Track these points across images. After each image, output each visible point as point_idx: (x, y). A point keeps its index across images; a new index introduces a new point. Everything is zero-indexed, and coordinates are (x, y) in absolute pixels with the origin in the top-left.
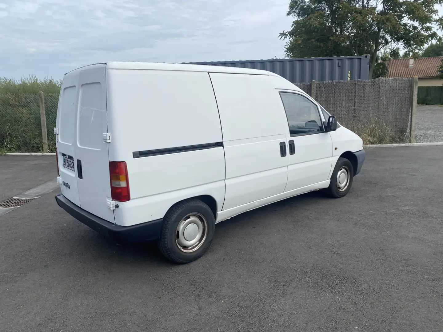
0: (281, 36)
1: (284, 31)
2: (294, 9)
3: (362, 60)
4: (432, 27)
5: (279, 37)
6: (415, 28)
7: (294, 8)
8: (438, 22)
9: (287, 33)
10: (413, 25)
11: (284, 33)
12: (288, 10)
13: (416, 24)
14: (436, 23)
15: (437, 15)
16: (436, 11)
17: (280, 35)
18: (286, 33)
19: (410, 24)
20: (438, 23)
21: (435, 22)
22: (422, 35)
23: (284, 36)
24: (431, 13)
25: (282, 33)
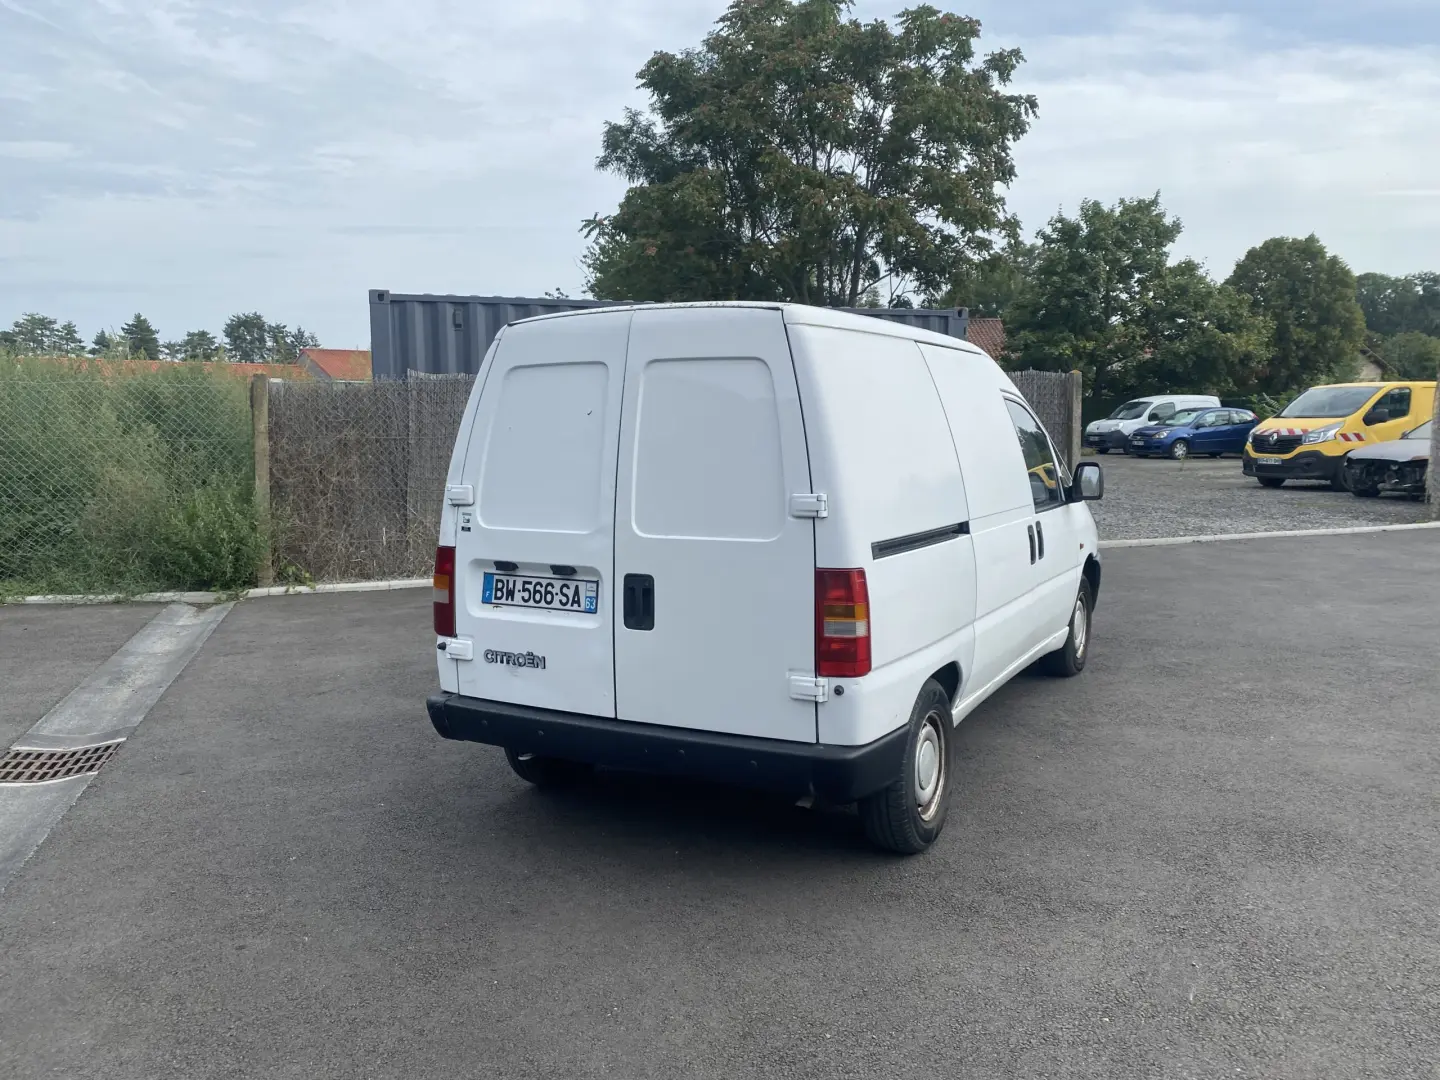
0: (587, 230)
1: (596, 215)
2: (619, 151)
3: (950, 319)
4: (991, 241)
5: (582, 230)
6: (947, 239)
7: (620, 148)
8: (1004, 229)
9: (606, 222)
10: (942, 231)
11: (597, 219)
12: (602, 153)
13: (951, 229)
14: (1000, 232)
15: (1004, 211)
16: (1001, 200)
17: (585, 226)
18: (605, 219)
19: (935, 228)
20: (1004, 232)
21: (998, 230)
22: (969, 261)
23: (597, 230)
24: (989, 203)
25: (592, 218)
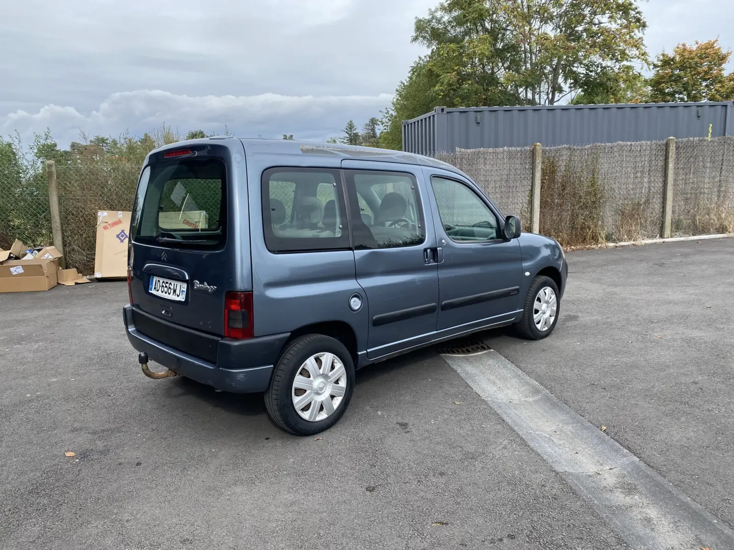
2: (423, 32)
3: (728, 107)
